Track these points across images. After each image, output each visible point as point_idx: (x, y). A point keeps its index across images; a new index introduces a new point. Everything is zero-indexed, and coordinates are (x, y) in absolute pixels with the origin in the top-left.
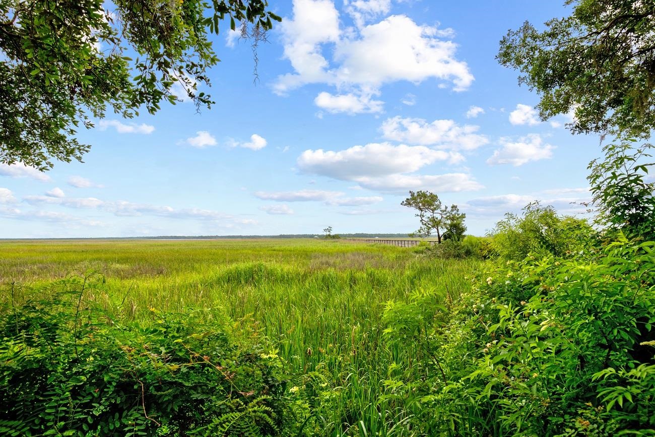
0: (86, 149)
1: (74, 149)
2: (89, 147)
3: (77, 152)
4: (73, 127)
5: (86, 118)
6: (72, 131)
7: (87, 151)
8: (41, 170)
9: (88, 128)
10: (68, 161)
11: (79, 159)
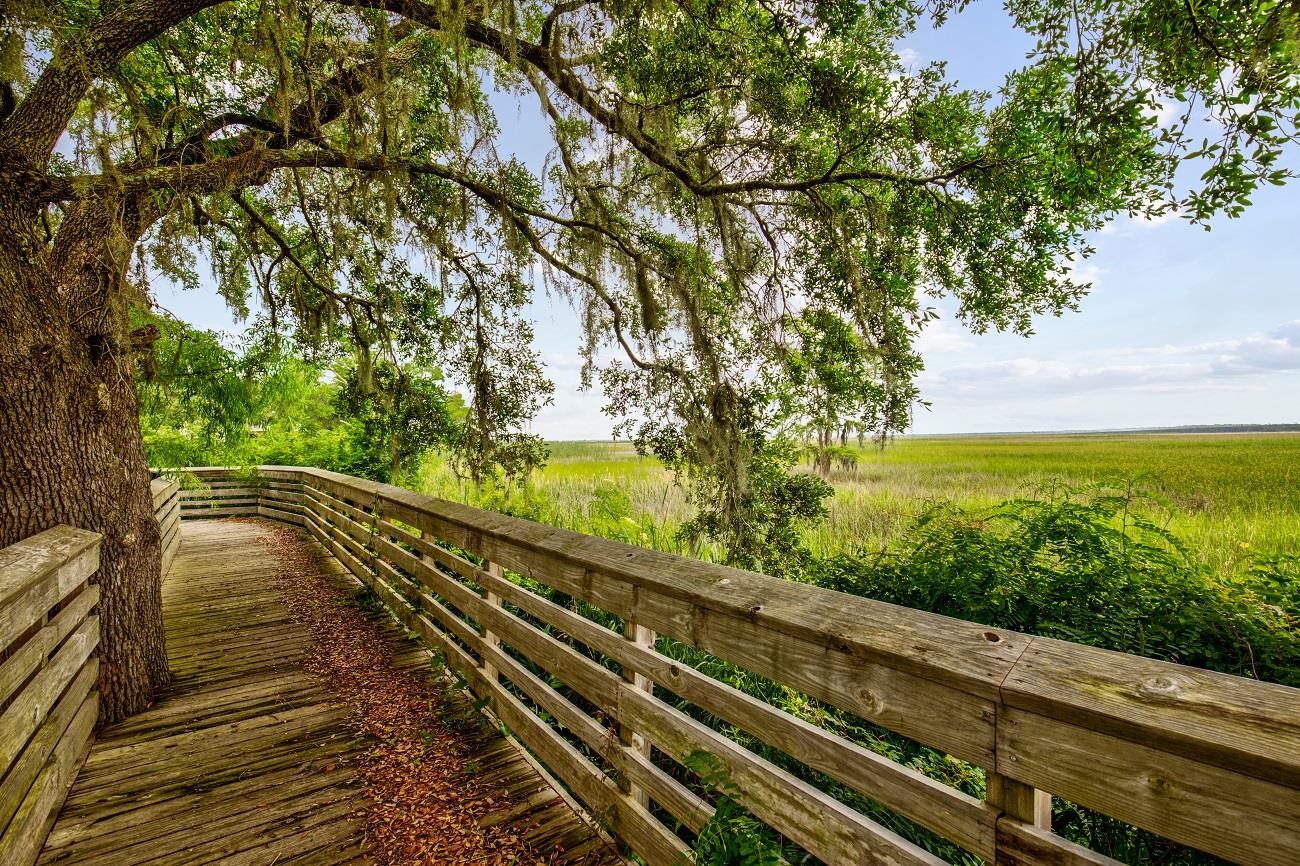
0: (1085, 290)
1: (1066, 295)
2: (1088, 286)
3: (1072, 299)
4: (1067, 263)
5: (1083, 242)
6: (1065, 270)
7: (1086, 294)
8: (1026, 335)
9: (1085, 257)
10: (1058, 314)
11: (1074, 307)
